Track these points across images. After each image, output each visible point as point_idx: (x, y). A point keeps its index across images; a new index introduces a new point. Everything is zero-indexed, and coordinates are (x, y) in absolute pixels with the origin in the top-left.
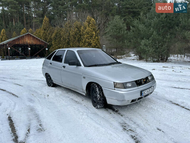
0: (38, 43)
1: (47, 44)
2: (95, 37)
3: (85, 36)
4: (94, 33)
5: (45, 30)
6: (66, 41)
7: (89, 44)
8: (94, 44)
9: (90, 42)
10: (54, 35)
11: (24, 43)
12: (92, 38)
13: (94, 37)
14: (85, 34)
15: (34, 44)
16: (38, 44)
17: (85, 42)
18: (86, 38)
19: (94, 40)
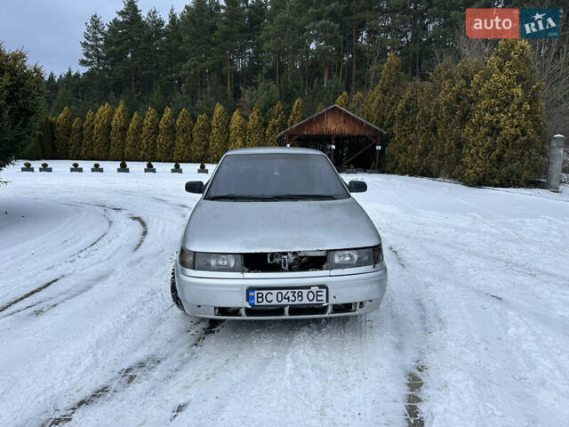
0: (358, 131)
1: (381, 133)
2: (520, 105)
3: (483, 104)
4: (518, 91)
5: (384, 93)
6: (430, 123)
7: (493, 129)
8: (512, 131)
9: (498, 122)
10: (401, 104)
11: (323, 131)
12: (505, 110)
13: (514, 106)
14: (482, 98)
15: (347, 134)
16: (355, 134)
17: (480, 125)
18: (486, 110)
19: (513, 117)
